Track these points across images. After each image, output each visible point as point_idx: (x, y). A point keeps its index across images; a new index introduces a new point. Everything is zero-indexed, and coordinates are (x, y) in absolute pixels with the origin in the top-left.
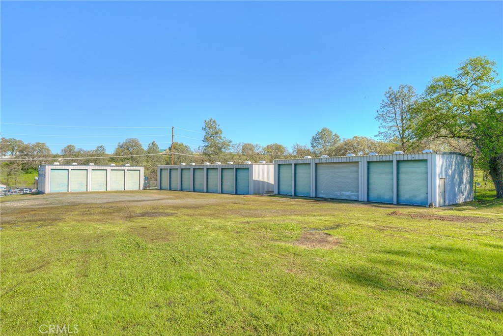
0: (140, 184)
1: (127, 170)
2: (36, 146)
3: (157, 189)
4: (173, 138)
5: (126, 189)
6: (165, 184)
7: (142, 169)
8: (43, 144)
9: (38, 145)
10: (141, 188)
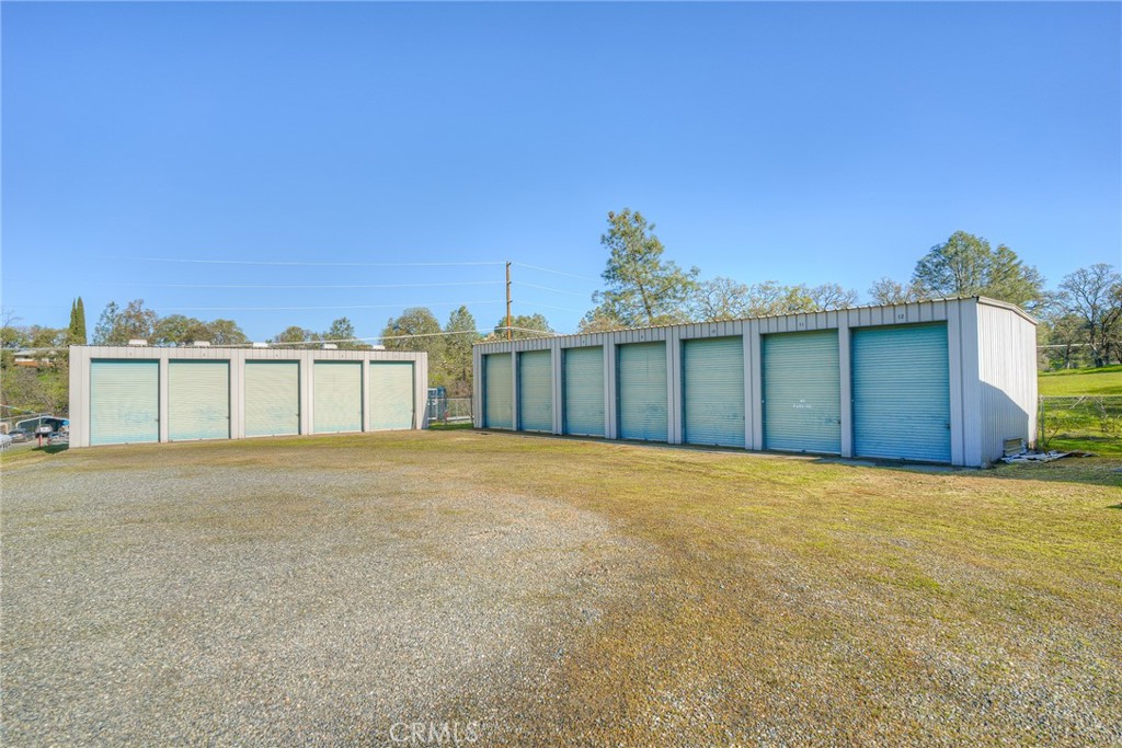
0: (414, 411)
1: (372, 362)
2: (216, 327)
3: (470, 427)
4: (508, 290)
5: (367, 429)
6: (502, 411)
7: (421, 358)
8: (231, 324)
9: (220, 324)
10: (419, 426)
